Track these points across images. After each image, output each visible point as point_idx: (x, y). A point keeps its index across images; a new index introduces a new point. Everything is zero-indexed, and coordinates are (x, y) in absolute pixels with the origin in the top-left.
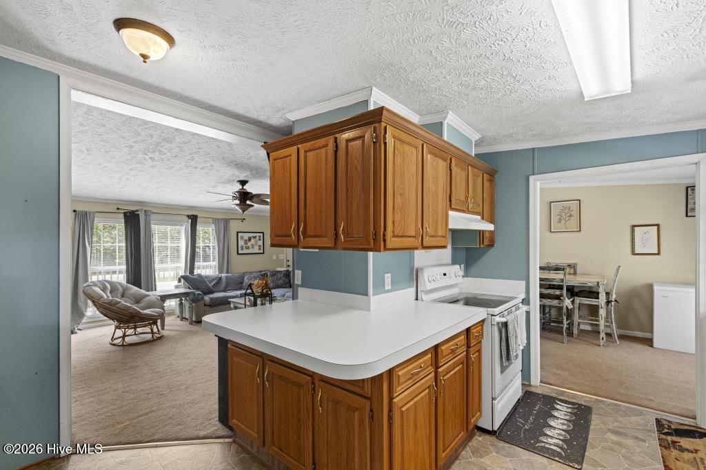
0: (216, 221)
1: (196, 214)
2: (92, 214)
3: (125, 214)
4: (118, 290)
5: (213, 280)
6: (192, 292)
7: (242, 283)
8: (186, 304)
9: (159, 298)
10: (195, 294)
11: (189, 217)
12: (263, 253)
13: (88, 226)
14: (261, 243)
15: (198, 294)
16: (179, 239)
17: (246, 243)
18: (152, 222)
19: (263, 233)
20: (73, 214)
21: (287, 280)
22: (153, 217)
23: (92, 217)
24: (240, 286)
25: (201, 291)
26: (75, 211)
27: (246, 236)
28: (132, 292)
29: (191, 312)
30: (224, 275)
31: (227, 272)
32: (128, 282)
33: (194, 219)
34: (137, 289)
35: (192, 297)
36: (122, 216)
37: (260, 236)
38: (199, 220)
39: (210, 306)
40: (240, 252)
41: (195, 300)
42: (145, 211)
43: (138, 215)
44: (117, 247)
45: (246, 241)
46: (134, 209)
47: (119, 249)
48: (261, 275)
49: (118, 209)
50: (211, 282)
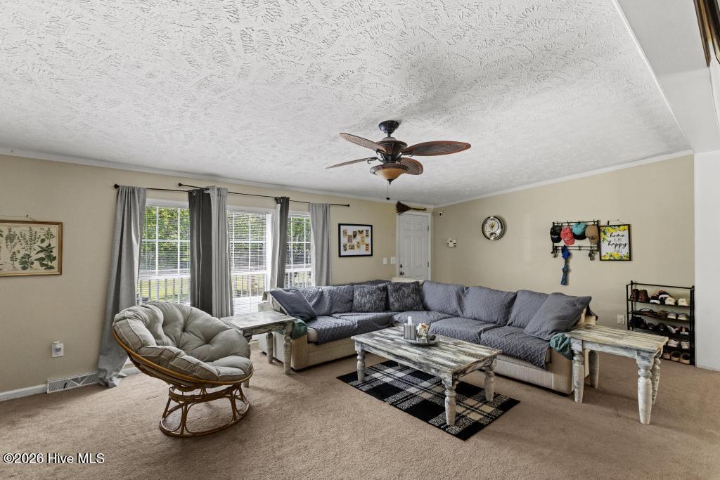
0: (312, 206)
1: (287, 196)
2: (142, 191)
3: (190, 193)
4: (176, 319)
5: (313, 297)
6: (290, 322)
7: (352, 301)
8: (281, 340)
9: (241, 332)
10: (294, 324)
11: (277, 199)
12: (372, 255)
13: (135, 212)
14: (368, 240)
15: (300, 323)
16: (263, 233)
17: (350, 240)
18: (228, 206)
19: (371, 226)
20: (114, 192)
21: (418, 299)
22: (230, 198)
23: (141, 196)
24: (349, 305)
25: (302, 317)
26: (116, 186)
27: (350, 230)
28: (198, 322)
29: (288, 354)
30: (325, 288)
31: (327, 284)
32: (193, 305)
33: (284, 203)
34: (206, 315)
35: (289, 328)
36: (186, 196)
37: (367, 231)
38: (291, 205)
39: (317, 343)
40: (343, 253)
41: (295, 334)
42: (218, 189)
43: (209, 194)
44: (179, 245)
45: (349, 236)
46: (203, 186)
47: (181, 247)
48: (379, 289)
49: (180, 185)
50: (310, 300)
